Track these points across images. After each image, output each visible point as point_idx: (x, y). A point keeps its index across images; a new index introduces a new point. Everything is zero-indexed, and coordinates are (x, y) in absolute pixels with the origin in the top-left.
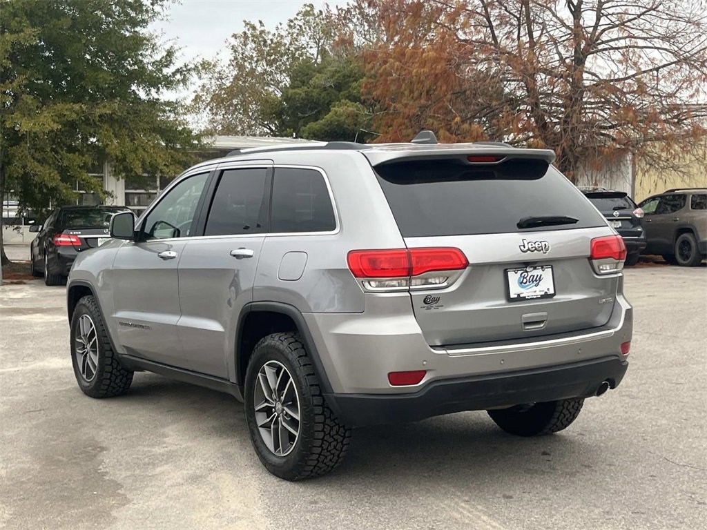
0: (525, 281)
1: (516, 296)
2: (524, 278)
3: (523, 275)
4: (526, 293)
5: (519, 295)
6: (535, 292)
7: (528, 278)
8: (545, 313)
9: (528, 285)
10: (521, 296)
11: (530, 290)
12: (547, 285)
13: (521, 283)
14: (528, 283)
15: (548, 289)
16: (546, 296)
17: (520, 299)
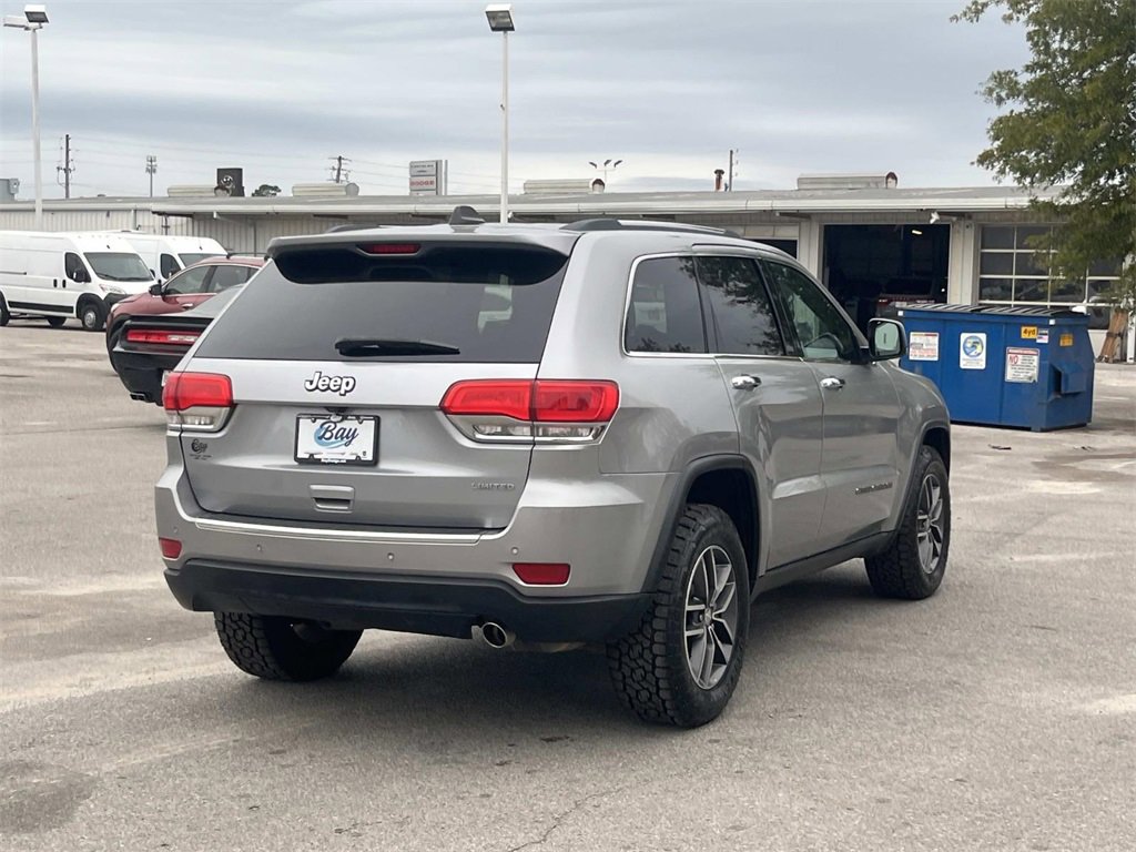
0: (328, 435)
1: (307, 456)
2: (327, 430)
3: (326, 426)
4: (326, 453)
5: (312, 455)
6: (343, 454)
7: (334, 432)
8: (349, 489)
9: (332, 443)
10: (316, 457)
11: (335, 450)
12: (363, 446)
13: (320, 438)
14: (333, 439)
15: (364, 453)
16: (358, 463)
17: (312, 461)
